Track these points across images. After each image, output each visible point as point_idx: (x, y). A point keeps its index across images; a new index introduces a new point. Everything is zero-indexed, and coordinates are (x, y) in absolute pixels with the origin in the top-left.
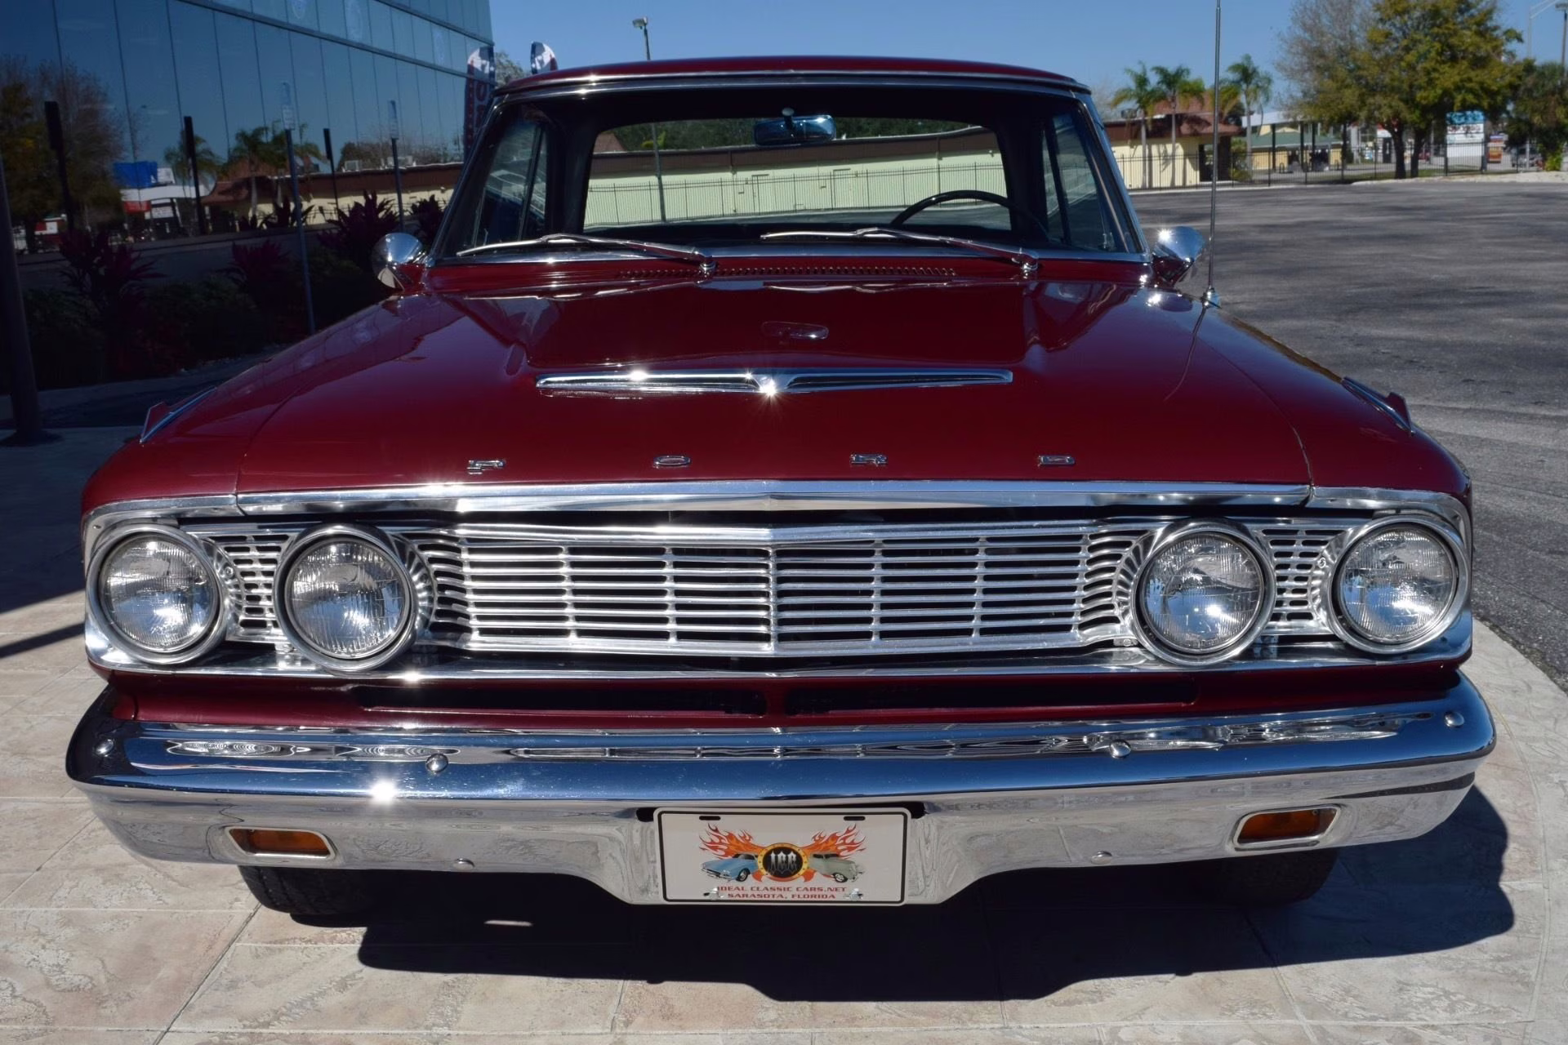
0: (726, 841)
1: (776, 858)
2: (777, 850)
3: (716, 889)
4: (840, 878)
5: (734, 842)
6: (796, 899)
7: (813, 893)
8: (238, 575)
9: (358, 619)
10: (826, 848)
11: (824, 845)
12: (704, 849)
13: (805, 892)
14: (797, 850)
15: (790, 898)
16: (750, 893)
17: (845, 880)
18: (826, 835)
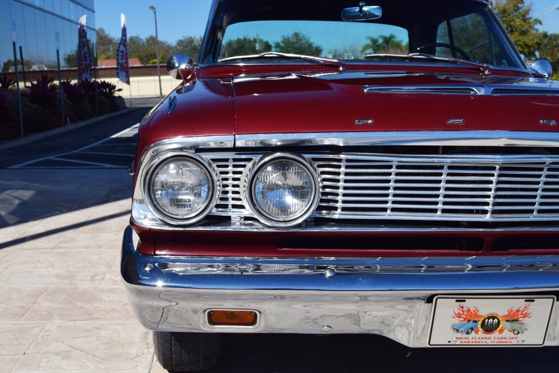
0: (465, 313)
1: (488, 321)
2: (489, 318)
3: (455, 339)
4: (516, 332)
6: (493, 343)
7: (501, 340)
8: (221, 180)
9: (290, 199)
10: (513, 317)
11: (512, 315)
12: (454, 317)
13: (498, 340)
14: (499, 317)
15: (490, 343)
16: (471, 340)
17: (519, 333)
18: (515, 309)
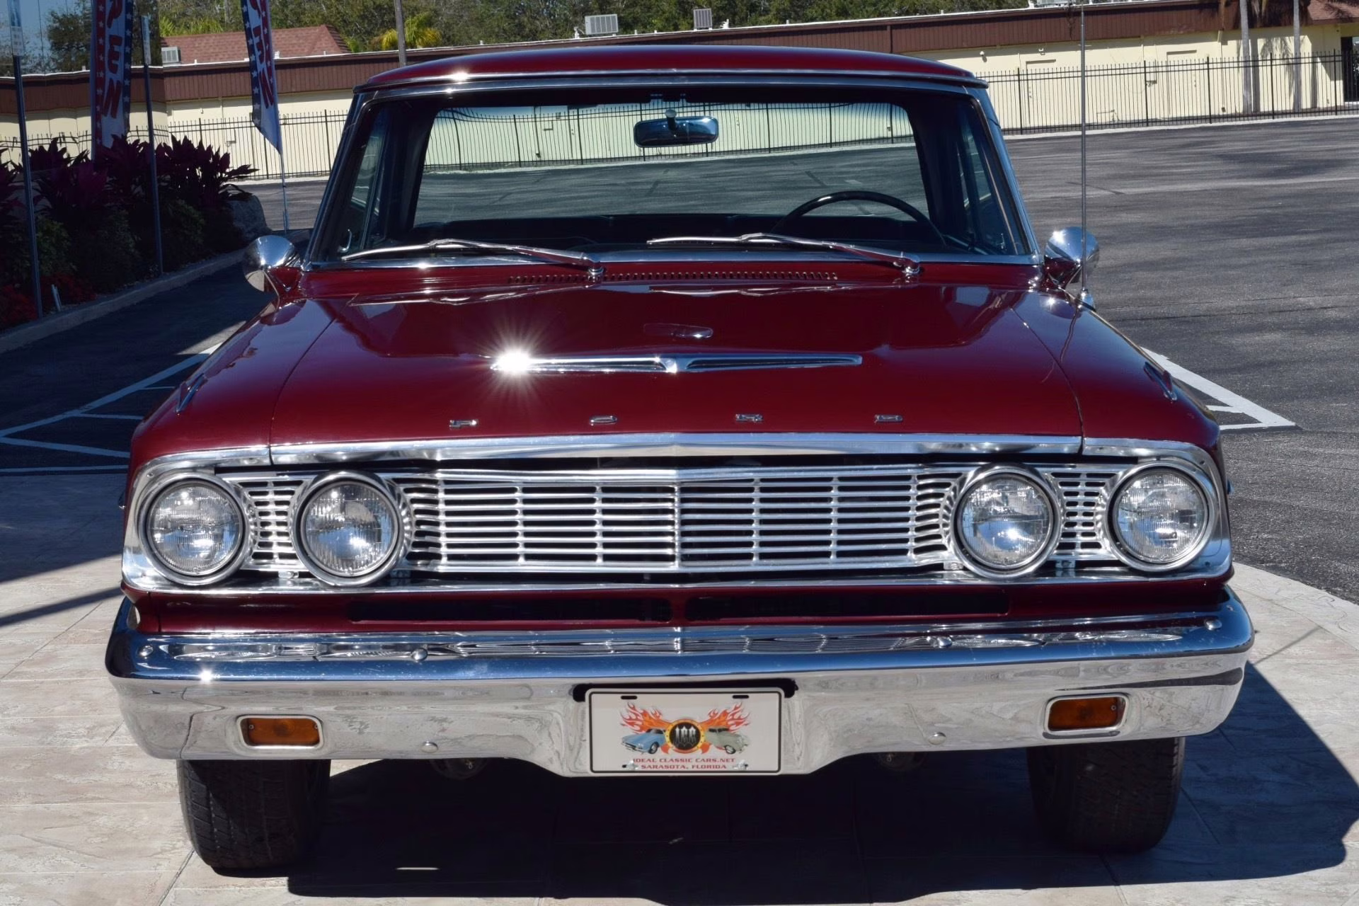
0: (641, 718)
1: (680, 732)
2: (681, 726)
3: (632, 762)
4: (730, 750)
5: (647, 718)
6: (695, 769)
7: (709, 764)
8: (257, 515)
9: (358, 543)
10: (719, 724)
11: (717, 721)
12: (624, 725)
13: (703, 763)
14: (696, 725)
15: (691, 769)
16: (659, 764)
17: (734, 752)
18: (720, 710)
